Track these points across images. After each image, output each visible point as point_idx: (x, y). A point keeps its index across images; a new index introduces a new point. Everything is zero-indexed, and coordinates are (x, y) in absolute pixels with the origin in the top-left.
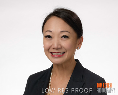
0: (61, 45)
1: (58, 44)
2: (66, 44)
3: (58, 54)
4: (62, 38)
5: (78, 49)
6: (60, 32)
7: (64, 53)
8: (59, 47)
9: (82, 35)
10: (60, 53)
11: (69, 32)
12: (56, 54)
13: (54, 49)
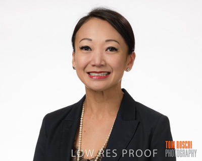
0: (105, 61)
1: (102, 60)
2: (112, 59)
3: (100, 75)
4: (106, 50)
5: (127, 71)
6: (105, 41)
7: (109, 73)
8: (103, 63)
9: (134, 51)
10: (102, 74)
11: (118, 43)
12: (96, 74)
13: (94, 66)
